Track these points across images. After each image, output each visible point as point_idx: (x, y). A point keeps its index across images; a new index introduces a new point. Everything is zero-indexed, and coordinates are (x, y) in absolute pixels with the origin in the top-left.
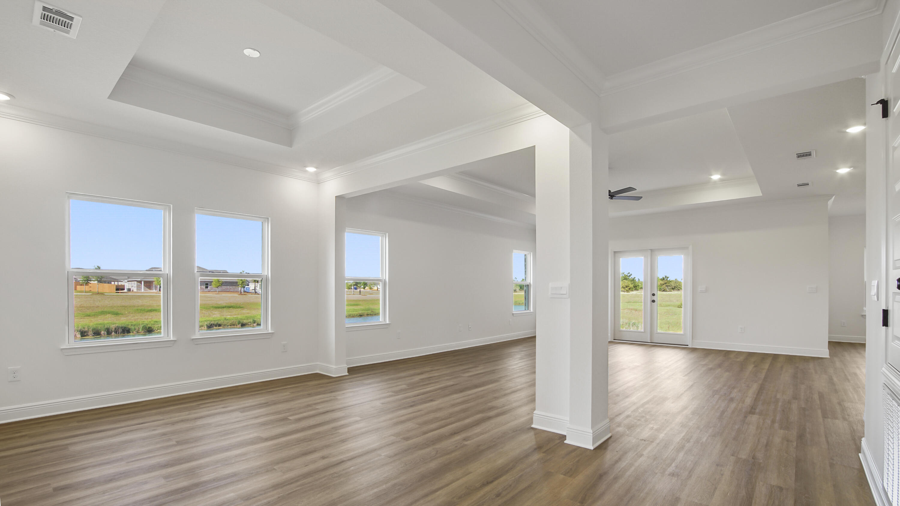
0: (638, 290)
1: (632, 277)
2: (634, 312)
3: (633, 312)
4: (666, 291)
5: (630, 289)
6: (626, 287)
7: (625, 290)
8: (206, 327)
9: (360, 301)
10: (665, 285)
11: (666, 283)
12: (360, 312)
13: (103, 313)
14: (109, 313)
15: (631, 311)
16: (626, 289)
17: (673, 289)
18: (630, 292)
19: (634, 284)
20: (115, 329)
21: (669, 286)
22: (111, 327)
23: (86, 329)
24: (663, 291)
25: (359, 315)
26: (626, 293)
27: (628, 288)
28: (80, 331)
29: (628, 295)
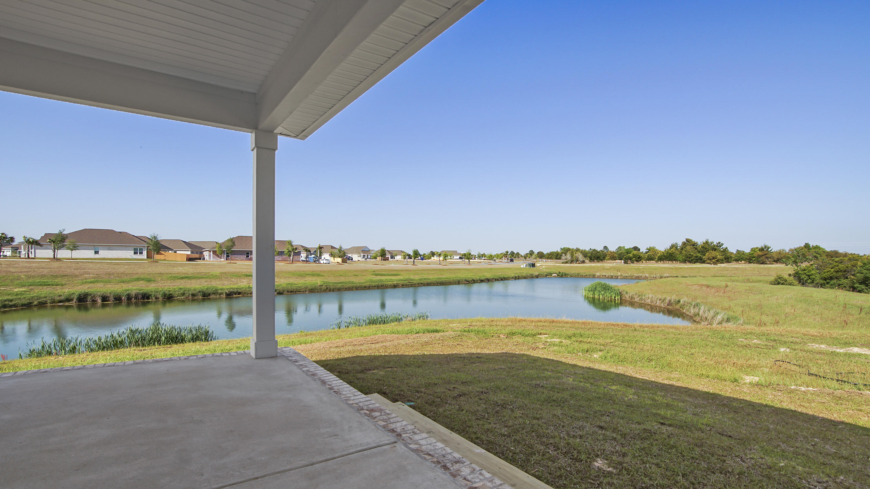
0: (730, 262)
1: (724, 246)
2: (706, 288)
3: (704, 288)
4: (766, 264)
5: (717, 261)
6: (713, 258)
7: (712, 263)
8: (225, 294)
9: (402, 271)
10: (764, 257)
11: (766, 255)
12: (395, 282)
13: (138, 279)
14: (143, 279)
15: (701, 288)
16: (713, 261)
17: (775, 261)
18: (718, 264)
19: (726, 256)
20: (135, 295)
21: (770, 258)
22: (132, 293)
23: (108, 295)
24: (761, 264)
25: (393, 285)
26: (713, 266)
27: (716, 259)
28: (102, 297)
29: (714, 268)
